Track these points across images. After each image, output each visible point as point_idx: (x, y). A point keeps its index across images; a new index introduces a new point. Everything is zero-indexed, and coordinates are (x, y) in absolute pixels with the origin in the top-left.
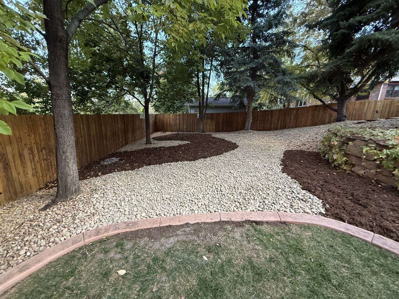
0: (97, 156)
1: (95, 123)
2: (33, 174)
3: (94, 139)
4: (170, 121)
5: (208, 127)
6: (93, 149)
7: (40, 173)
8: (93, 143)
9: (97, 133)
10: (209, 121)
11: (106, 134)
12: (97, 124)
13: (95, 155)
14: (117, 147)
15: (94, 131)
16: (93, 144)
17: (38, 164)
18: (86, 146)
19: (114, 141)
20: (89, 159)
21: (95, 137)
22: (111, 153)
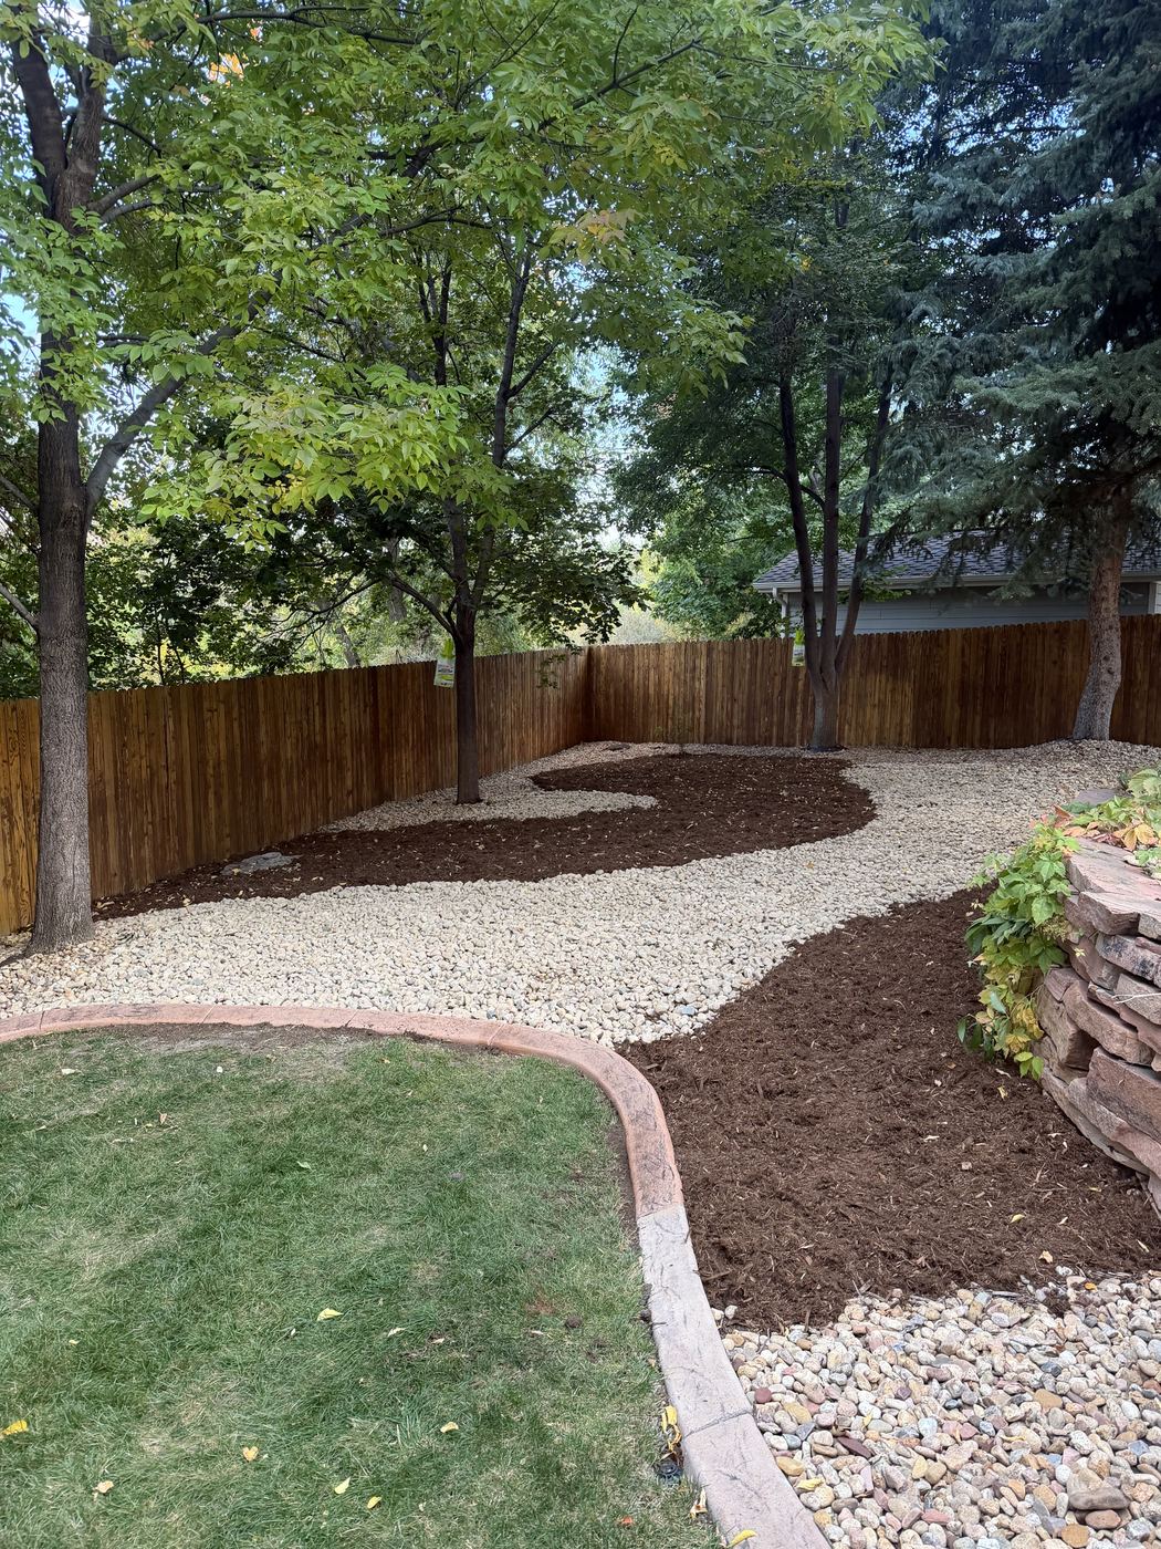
0: (227, 842)
1: (228, 713)
2: (4, 880)
3: (217, 776)
4: (659, 684)
5: (872, 716)
6: (213, 814)
7: (25, 880)
8: (211, 791)
9: (231, 753)
10: (878, 685)
11: (275, 756)
12: (235, 714)
13: (220, 840)
14: (326, 815)
15: (222, 744)
16: (211, 797)
17: (21, 851)
18: (181, 803)
19: (313, 784)
20: (190, 852)
21: (224, 768)
22: (292, 835)
